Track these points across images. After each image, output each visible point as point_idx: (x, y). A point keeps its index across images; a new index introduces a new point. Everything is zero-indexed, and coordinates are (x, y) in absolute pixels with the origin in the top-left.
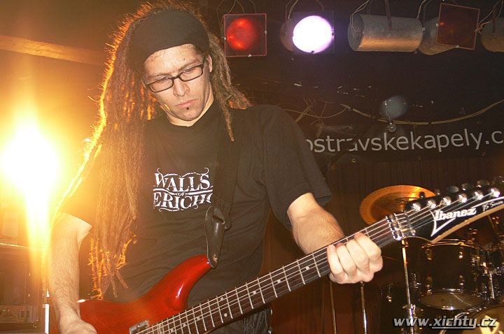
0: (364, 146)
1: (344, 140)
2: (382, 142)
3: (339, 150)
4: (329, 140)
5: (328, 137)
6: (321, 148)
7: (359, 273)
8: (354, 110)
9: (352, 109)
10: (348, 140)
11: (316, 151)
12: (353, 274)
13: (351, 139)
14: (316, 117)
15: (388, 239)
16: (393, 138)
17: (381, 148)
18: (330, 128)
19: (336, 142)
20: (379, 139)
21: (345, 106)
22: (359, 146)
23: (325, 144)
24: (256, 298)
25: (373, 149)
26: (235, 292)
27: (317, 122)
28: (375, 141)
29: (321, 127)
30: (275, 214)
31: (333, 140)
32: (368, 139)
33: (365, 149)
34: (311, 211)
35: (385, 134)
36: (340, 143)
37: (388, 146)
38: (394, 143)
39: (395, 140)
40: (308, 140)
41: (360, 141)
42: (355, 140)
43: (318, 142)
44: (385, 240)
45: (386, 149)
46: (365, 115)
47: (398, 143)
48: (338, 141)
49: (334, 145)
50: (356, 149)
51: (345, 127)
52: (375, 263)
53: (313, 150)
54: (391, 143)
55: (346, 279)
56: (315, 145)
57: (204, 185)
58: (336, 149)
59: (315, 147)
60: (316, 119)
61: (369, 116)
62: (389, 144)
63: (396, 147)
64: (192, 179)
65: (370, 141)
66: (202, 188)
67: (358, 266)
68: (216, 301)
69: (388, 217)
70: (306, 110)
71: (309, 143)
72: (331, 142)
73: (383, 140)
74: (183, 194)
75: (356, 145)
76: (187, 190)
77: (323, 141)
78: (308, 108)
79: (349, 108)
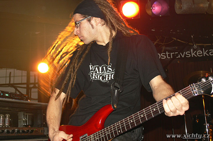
0: (183, 55)
1: (174, 53)
2: (191, 54)
3: (172, 57)
4: (167, 53)
5: (167, 52)
6: (164, 57)
7: (177, 111)
8: (178, 40)
9: (177, 39)
10: (175, 53)
11: (162, 58)
12: (175, 112)
13: (177, 53)
14: (162, 44)
15: (191, 95)
16: (195, 52)
17: (190, 56)
18: (168, 48)
19: (170, 54)
20: (189, 52)
21: (174, 38)
22: (181, 56)
23: (166, 55)
24: (132, 124)
25: (187, 56)
26: (123, 121)
27: (162, 46)
28: (187, 53)
29: (164, 48)
30: (143, 84)
31: (169, 53)
32: (184, 53)
33: (183, 57)
34: (160, 84)
35: (192, 50)
36: (172, 54)
37: (193, 55)
38: (196, 54)
39: (196, 52)
40: (158, 54)
41: (181, 53)
42: (179, 53)
43: (163, 55)
44: (189, 96)
45: (192, 56)
46: (183, 42)
47: (198, 53)
48: (171, 54)
49: (169, 55)
50: (179, 57)
51: (174, 48)
52: (185, 106)
53: (161, 58)
54: (195, 54)
55: (172, 115)
56: (162, 56)
57: (110, 70)
58: (171, 57)
59: (161, 57)
60: (161, 44)
61: (185, 42)
62: (194, 54)
63: (197, 55)
64: (104, 67)
65: (185, 53)
66: (109, 71)
67: (177, 108)
68: (115, 125)
69: (190, 85)
70: (157, 41)
71: (159, 55)
72: (168, 54)
73: (191, 52)
74: (101, 74)
75: (179, 56)
76: (103, 72)
77: (165, 54)
78: (158, 40)
79: (176, 39)
